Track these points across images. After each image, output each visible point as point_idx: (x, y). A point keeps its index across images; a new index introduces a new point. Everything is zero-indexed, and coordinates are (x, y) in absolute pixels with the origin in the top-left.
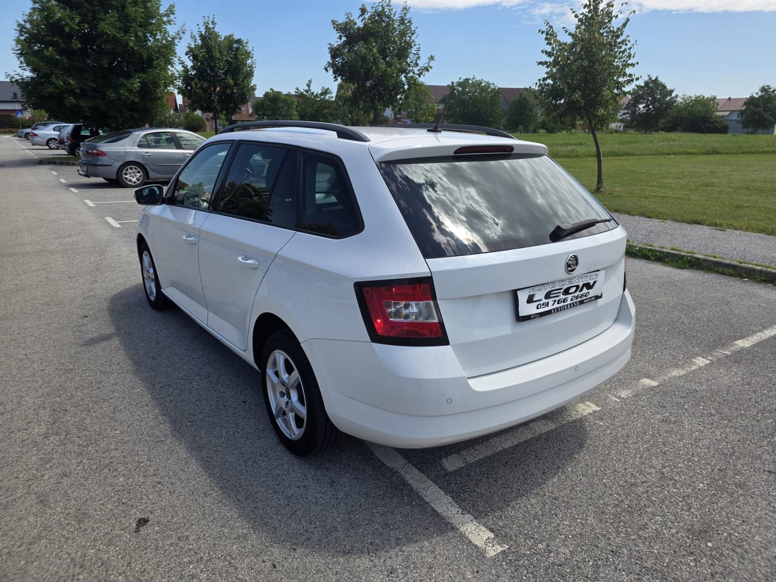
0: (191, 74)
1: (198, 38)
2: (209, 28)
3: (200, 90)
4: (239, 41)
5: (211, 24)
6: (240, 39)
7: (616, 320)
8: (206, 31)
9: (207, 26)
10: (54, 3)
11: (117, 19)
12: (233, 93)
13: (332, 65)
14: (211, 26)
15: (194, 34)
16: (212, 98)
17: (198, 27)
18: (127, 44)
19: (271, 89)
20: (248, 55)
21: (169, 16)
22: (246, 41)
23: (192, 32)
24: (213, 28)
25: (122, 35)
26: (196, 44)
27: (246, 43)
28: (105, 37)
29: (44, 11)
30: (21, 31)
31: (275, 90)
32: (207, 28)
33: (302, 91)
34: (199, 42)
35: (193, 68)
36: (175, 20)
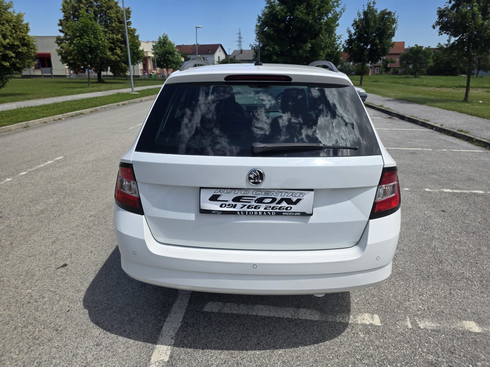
0: (353, 38)
1: (362, 14)
2: (370, 7)
3: (357, 49)
4: (389, 13)
5: (372, 3)
6: (390, 12)
7: (357, 244)
8: (368, 9)
9: (369, 6)
10: (277, 2)
11: (305, 8)
12: (378, 49)
13: (438, 23)
14: (372, 5)
15: (360, 12)
16: (364, 53)
17: (363, 7)
18: (308, 22)
19: (416, 45)
20: (394, 21)
21: (338, 2)
22: (394, 12)
23: (359, 10)
24: (373, 6)
25: (306, 17)
26: (360, 18)
27: (394, 14)
28: (297, 19)
29: (271, 7)
30: (259, 20)
31: (418, 45)
32: (369, 7)
33: (443, 45)
34: (362, 17)
35: (355, 34)
36: (341, 4)
